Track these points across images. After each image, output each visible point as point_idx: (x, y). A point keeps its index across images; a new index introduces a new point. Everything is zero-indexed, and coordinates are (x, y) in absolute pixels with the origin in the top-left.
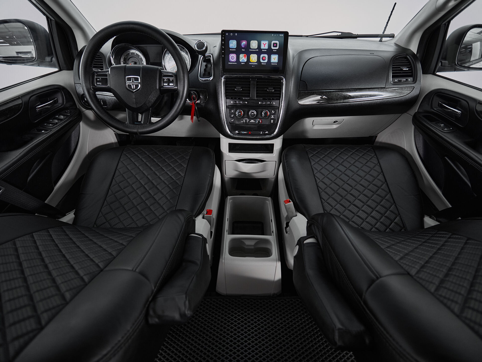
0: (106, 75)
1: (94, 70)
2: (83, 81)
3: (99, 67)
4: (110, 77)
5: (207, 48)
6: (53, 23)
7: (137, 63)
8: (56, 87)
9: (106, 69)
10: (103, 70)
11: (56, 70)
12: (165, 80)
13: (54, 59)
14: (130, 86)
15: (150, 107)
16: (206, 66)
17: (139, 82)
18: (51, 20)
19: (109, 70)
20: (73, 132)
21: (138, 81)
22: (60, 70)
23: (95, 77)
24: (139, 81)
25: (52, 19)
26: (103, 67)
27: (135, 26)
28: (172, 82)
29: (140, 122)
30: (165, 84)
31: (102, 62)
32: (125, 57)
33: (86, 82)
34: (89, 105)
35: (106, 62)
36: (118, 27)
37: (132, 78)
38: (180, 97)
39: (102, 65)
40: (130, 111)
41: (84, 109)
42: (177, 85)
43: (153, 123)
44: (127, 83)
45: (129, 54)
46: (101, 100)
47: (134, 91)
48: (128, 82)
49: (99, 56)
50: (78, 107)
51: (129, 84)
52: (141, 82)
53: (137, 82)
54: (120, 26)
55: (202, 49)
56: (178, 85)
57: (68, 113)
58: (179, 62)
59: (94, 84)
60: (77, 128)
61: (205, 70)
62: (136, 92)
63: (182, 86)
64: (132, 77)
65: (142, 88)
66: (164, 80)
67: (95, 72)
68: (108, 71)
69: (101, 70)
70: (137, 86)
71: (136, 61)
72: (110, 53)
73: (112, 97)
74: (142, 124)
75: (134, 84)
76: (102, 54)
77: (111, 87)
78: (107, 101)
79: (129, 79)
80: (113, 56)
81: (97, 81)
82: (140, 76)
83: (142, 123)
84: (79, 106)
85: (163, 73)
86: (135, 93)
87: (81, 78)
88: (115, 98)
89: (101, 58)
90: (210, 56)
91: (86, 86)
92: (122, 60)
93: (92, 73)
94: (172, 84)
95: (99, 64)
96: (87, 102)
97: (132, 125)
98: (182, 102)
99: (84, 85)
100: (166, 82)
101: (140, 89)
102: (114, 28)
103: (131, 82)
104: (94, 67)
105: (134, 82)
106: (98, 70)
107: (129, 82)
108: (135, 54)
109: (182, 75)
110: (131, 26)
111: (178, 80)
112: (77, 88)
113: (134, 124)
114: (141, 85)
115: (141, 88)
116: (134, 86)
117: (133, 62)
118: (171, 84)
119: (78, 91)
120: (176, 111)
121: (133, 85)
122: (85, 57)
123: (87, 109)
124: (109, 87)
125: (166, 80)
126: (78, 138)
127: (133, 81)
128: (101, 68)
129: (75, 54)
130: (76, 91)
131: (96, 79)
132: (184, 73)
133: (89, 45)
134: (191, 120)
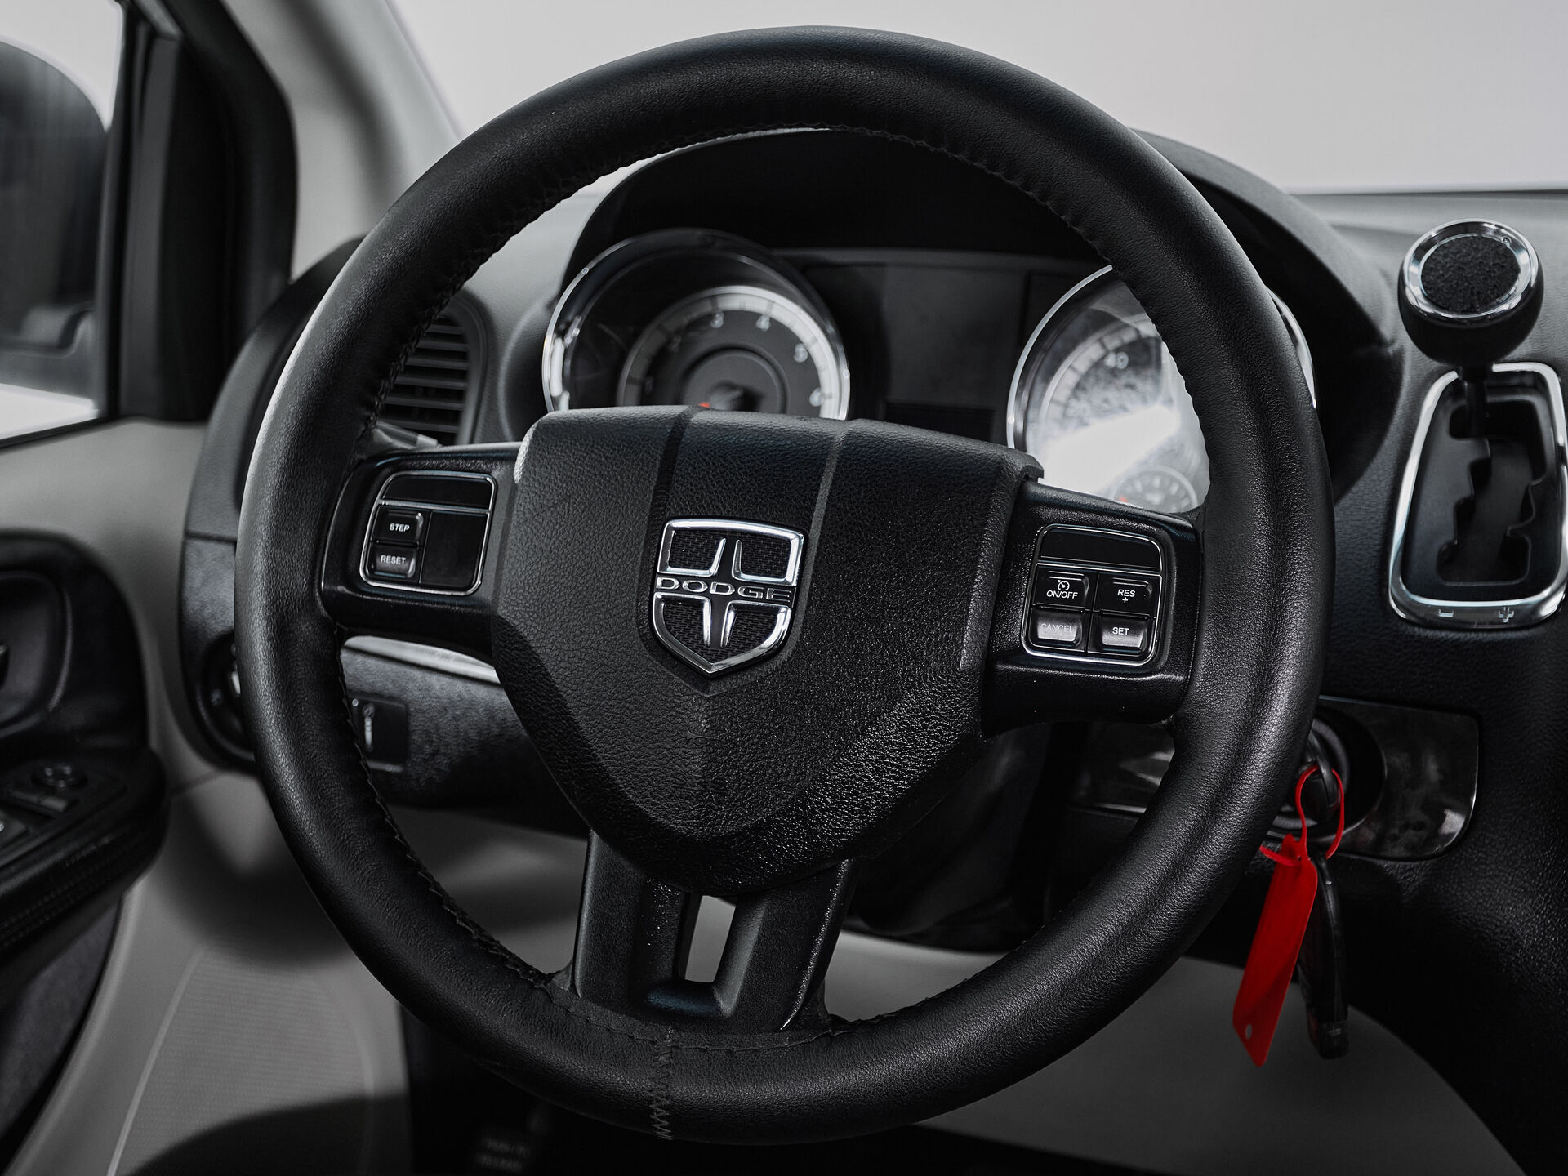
0: (479, 493)
1: (385, 434)
2: (263, 532)
3: (424, 414)
4: (518, 507)
5: (1534, 295)
6: (165, 60)
7: (764, 404)
8: (28, 549)
9: (483, 441)
10: (452, 443)
11: (83, 409)
12: (1054, 585)
13: (89, 331)
14: (685, 611)
15: (848, 849)
16: (1480, 473)
17: (786, 586)
18: (154, 34)
19: (524, 446)
20: (48, 973)
21: (783, 573)
22: (111, 415)
23: (378, 501)
24: (791, 576)
25: (167, 25)
26: (455, 417)
27: (849, 73)
28: (1135, 615)
29: (704, 992)
30: (1046, 631)
31: (463, 375)
32: (669, 341)
33: (279, 541)
34: (251, 738)
35: (495, 373)
36: (697, 78)
37: (722, 543)
38: (1204, 792)
39: (460, 395)
40: (627, 867)
41: (194, 764)
42: (1185, 651)
43: (837, 1021)
44: (659, 582)
45: (710, 317)
46: (362, 704)
47: (716, 668)
48: (671, 570)
49: (448, 321)
50: (154, 743)
51: (680, 590)
52: (806, 588)
53: (766, 586)
54: (718, 74)
55: (1488, 303)
56: (1205, 652)
57: (52, 791)
58: (1241, 418)
59: (351, 566)
60: (94, 936)
61: (1465, 512)
62: (732, 683)
63: (1246, 667)
64: (722, 532)
65: (800, 645)
66: (1044, 581)
67: (386, 452)
68: (510, 457)
69: (447, 439)
70: (755, 621)
71: (757, 386)
72: (550, 307)
73: (474, 688)
74: (714, 1023)
75: (735, 596)
76: (477, 308)
77: (502, 611)
78: (417, 723)
79: (695, 548)
80: (569, 325)
81: (386, 543)
82: (802, 527)
83: (727, 1004)
84: (164, 738)
85: (1050, 512)
86: (717, 689)
87: (256, 499)
88: (502, 699)
89: (459, 338)
90: (1528, 381)
91: (273, 575)
92: (632, 368)
93: (361, 461)
94: (1137, 641)
95: (426, 392)
96: (242, 707)
97: (616, 1021)
98: (1219, 842)
99: (259, 564)
100: (1061, 612)
101: (785, 655)
102: (653, 87)
103: (708, 581)
104: (392, 413)
105: (737, 584)
106: (414, 442)
107: (681, 578)
108: (764, 324)
109: (1261, 546)
110: (824, 70)
111: (1209, 597)
112: (195, 577)
113: (634, 1002)
114: (800, 617)
115: (795, 638)
116: (730, 617)
117: (729, 386)
118: (1115, 637)
119: (193, 604)
120: (1131, 928)
121: (718, 606)
122: (340, 322)
123: (226, 762)
124: (482, 605)
125: (1075, 586)
126: (68, 1026)
127: (724, 573)
128: (444, 423)
129: (260, 292)
130: (181, 603)
131: (385, 516)
132: (1281, 536)
133: (386, 236)
134: (1240, 1029)
